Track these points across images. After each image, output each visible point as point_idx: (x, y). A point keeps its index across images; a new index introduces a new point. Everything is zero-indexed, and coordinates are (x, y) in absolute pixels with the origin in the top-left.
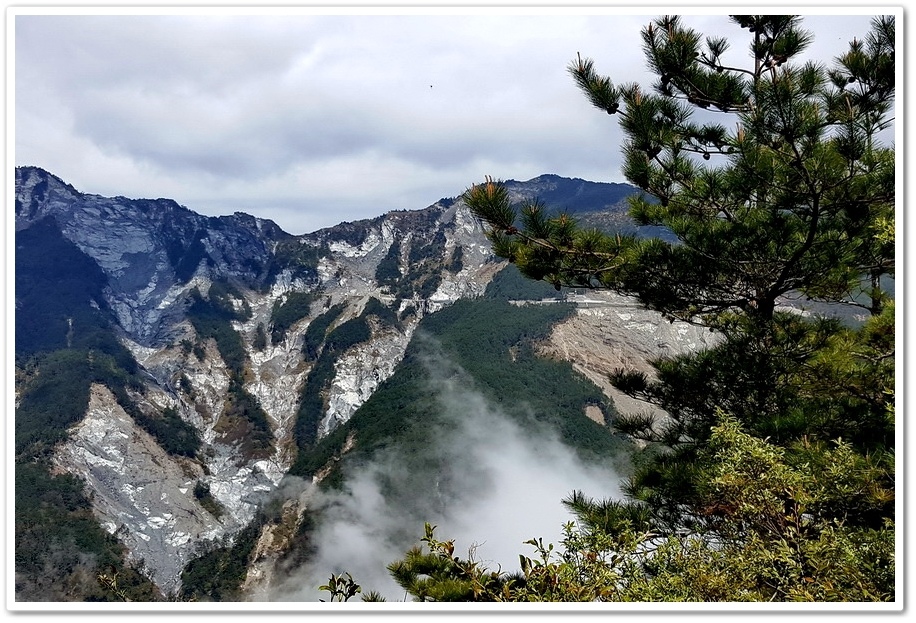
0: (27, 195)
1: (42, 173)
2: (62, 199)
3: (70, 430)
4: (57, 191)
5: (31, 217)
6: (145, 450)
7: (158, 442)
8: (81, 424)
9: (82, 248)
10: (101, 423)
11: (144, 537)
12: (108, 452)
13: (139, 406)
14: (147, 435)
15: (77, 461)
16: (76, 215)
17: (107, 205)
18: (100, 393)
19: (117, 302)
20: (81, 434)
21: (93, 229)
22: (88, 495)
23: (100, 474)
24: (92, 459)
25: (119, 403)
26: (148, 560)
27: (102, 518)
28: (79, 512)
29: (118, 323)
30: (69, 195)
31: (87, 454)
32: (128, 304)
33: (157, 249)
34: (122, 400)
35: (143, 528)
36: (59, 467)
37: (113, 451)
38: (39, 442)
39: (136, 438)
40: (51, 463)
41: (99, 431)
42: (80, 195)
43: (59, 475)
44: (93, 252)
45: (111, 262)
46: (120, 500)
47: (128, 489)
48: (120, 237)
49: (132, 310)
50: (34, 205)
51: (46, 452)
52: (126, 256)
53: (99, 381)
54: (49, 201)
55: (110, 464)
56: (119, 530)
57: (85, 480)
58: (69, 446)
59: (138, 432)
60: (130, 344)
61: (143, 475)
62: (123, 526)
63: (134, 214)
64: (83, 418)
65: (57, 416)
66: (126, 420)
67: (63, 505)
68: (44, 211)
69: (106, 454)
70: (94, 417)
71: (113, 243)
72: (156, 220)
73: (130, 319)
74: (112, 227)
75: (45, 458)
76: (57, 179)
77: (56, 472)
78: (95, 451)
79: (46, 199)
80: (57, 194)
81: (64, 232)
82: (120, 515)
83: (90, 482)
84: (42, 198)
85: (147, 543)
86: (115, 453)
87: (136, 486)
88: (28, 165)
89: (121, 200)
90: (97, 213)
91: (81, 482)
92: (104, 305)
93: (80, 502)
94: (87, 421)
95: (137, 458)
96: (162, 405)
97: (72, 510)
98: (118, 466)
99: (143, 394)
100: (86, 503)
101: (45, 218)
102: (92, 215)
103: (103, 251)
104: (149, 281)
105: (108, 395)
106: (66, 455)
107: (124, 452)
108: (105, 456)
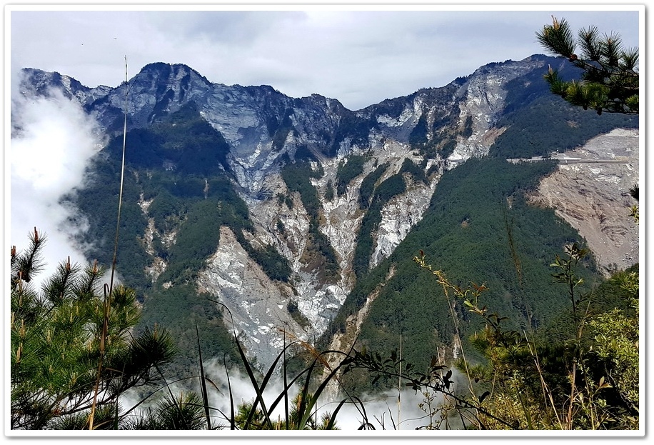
0: (178, 86)
1: (187, 68)
2: (199, 88)
3: (208, 261)
4: (197, 82)
5: (180, 102)
6: (255, 276)
7: (264, 270)
8: (214, 256)
9: (213, 125)
10: (227, 255)
11: (256, 340)
12: (232, 277)
13: (251, 243)
14: (256, 265)
15: (213, 283)
16: (209, 100)
17: (229, 92)
18: (226, 233)
19: (235, 164)
20: (214, 264)
21: (219, 111)
22: (220, 308)
23: (228, 293)
24: (222, 282)
25: (238, 241)
26: (258, 357)
27: (230, 325)
28: (215, 321)
29: (237, 181)
30: (203, 85)
31: (219, 278)
32: (242, 166)
33: (261, 124)
34: (241, 239)
35: (255, 334)
36: (202, 289)
37: (235, 276)
38: (189, 269)
39: (250, 267)
40: (197, 285)
41: (226, 261)
42: (211, 84)
43: (202, 294)
44: (220, 128)
45: (230, 136)
46: (241, 312)
47: (245, 305)
48: (237, 115)
49: (245, 170)
50: (182, 93)
51: (193, 277)
52: (241, 130)
53: (225, 224)
54: (191, 90)
55: (233, 286)
56: (240, 335)
57: (218, 297)
58: (207, 272)
59: (251, 263)
60: (243, 197)
61: (255, 294)
62: (243, 332)
63: (245, 97)
64: (215, 251)
65: (199, 250)
66: (243, 253)
67: (205, 315)
68: (188, 97)
69: (231, 279)
70: (222, 251)
71: (233, 120)
72: (260, 102)
73: (244, 177)
74: (231, 108)
75: (193, 281)
76: (196, 73)
77: (200, 291)
78: (224, 276)
79: (190, 88)
80: (196, 85)
81: (201, 112)
82: (241, 323)
83: (221, 299)
84: (187, 88)
85: (258, 345)
86: (237, 278)
87: (250, 302)
88: (178, 63)
89: (237, 87)
90: (222, 98)
91: (215, 298)
92: (227, 167)
93: (215, 313)
94: (218, 254)
95: (250, 282)
96: (266, 242)
97: (211, 319)
98: (238, 287)
99: (253, 234)
100: (219, 314)
101: (189, 102)
102: (219, 99)
103: (226, 127)
104: (256, 148)
105: (231, 236)
106: (206, 279)
107: (242, 278)
108: (230, 280)
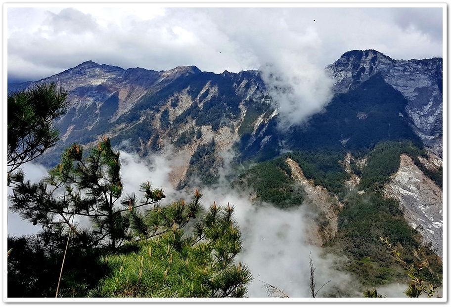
0: (368, 64)
1: (374, 52)
2: (384, 64)
3: (391, 177)
4: (382, 60)
5: (370, 74)
6: (429, 188)
7: (436, 184)
8: (396, 174)
9: (394, 87)
10: (406, 174)
11: (431, 231)
12: (411, 188)
13: (426, 165)
14: (430, 180)
15: (396, 192)
16: (391, 71)
17: (407, 64)
18: (405, 159)
19: (412, 113)
20: (396, 179)
21: (400, 77)
22: (402, 209)
23: (407, 199)
24: (403, 192)
25: (415, 164)
26: (433, 243)
27: (410, 221)
28: (398, 217)
29: (413, 123)
30: (387, 61)
31: (400, 189)
32: (418, 114)
33: (433, 85)
34: (417, 163)
35: (430, 227)
36: (387, 195)
38: (377, 182)
39: (425, 182)
40: (383, 193)
41: (406, 178)
42: (394, 61)
43: (387, 199)
44: (400, 89)
45: (409, 93)
46: (418, 212)
47: (421, 207)
48: (413, 80)
49: (421, 116)
50: (371, 68)
51: (380, 187)
52: (417, 90)
53: (404, 153)
54: (378, 65)
55: (411, 194)
56: (418, 227)
57: (399, 201)
58: (391, 184)
59: (425, 179)
60: (420, 134)
61: (429, 200)
62: (420, 225)
63: (420, 67)
64: (397, 171)
65: (385, 170)
66: (419, 172)
67: (390, 213)
68: (376, 71)
70: (403, 171)
71: (410, 83)
72: (432, 69)
73: (419, 121)
74: (409, 75)
75: (380, 190)
76: (382, 54)
77: (385, 197)
78: (404, 187)
80: (382, 62)
81: (385, 80)
82: (418, 219)
83: (402, 202)
84: (374, 65)
85: (432, 235)
86: (414, 189)
87: (426, 205)
88: (368, 49)
89: (414, 61)
90: (402, 69)
91: (398, 202)
92: (406, 115)
93: (398, 212)
94: (399, 173)
95: (425, 192)
96: (438, 165)
97: (394, 215)
98: (416, 195)
99: (427, 159)
100: (401, 213)
101: (376, 74)
102: (399, 70)
103: (404, 88)
104: (429, 101)
105: (409, 160)
106: (390, 189)
107: (418, 189)
108: (409, 190)
